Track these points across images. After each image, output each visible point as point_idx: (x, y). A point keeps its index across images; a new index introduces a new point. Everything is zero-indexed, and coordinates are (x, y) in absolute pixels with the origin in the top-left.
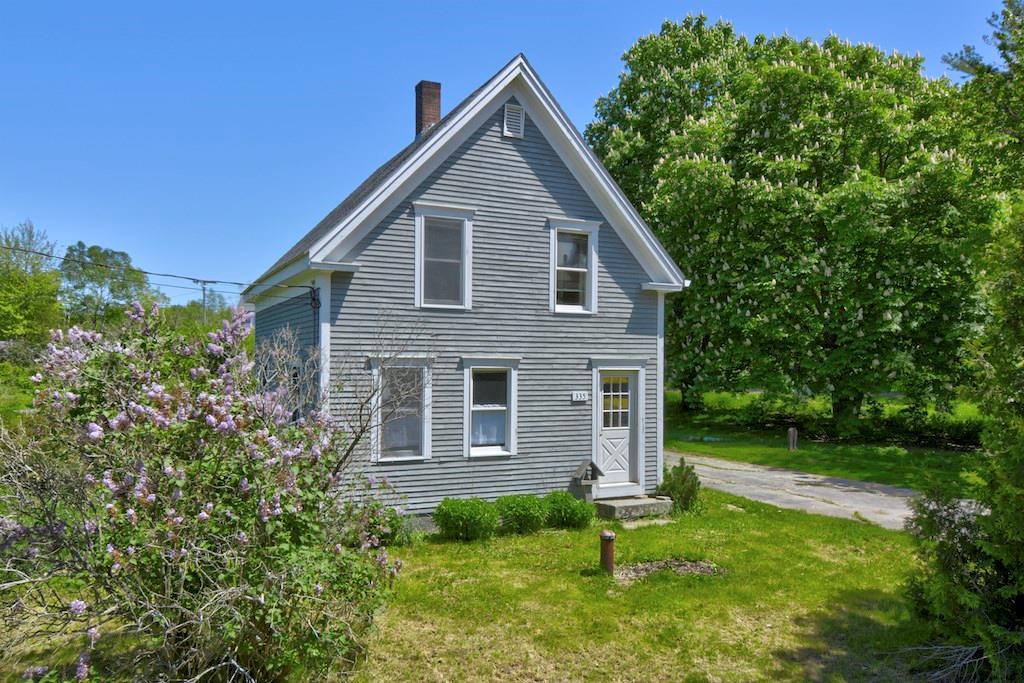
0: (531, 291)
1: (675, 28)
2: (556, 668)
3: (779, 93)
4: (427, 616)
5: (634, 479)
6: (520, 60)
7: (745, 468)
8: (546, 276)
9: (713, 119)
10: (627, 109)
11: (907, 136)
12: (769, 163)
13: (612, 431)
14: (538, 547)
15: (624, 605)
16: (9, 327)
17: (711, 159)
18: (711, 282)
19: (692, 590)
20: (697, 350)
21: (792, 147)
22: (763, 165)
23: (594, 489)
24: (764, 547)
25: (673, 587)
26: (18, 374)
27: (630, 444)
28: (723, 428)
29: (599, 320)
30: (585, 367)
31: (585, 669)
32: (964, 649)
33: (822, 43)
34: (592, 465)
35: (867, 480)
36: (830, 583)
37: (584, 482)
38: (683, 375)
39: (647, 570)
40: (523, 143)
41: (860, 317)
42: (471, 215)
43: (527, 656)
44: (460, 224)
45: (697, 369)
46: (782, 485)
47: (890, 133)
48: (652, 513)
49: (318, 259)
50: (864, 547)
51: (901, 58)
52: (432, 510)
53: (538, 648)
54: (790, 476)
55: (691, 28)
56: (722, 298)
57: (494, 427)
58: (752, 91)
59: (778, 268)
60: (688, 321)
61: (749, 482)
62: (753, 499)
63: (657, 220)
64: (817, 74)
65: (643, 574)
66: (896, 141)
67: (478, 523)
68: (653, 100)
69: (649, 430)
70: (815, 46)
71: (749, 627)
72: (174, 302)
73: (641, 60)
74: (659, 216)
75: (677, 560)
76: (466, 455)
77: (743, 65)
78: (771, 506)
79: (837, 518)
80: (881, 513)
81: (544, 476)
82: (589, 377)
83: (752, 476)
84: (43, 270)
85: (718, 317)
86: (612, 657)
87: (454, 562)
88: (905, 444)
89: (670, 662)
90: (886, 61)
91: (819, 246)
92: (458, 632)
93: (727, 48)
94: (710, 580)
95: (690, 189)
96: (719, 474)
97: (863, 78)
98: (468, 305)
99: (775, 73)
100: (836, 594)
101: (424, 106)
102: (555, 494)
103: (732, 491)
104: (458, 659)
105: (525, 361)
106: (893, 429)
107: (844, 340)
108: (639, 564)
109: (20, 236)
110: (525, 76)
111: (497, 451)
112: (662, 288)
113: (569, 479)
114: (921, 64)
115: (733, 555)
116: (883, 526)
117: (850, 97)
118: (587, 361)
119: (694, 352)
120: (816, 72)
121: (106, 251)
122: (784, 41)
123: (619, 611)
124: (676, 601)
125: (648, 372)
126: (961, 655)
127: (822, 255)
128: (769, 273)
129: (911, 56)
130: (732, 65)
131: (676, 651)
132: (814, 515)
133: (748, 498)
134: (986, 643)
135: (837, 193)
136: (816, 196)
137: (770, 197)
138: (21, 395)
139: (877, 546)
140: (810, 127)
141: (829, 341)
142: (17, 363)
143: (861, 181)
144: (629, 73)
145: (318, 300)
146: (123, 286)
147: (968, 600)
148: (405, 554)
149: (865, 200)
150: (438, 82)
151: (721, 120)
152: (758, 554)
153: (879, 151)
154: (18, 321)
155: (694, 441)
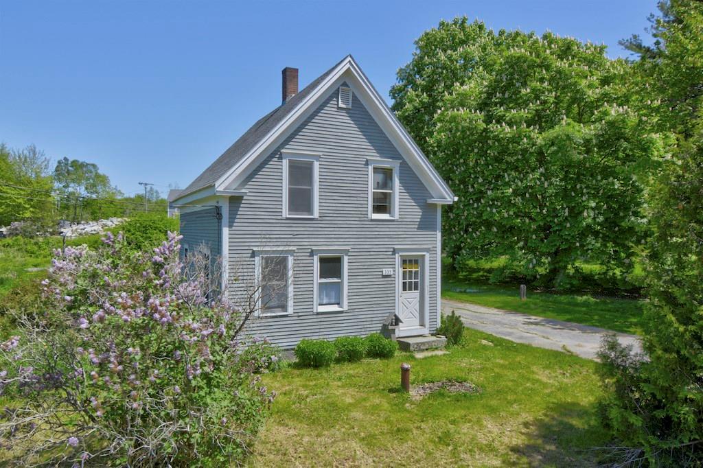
0: (356, 206)
1: (448, 25)
2: (374, 461)
3: (514, 69)
4: (291, 423)
5: (422, 325)
6: (349, 59)
7: (492, 312)
8: (366, 196)
9: (472, 85)
10: (417, 76)
11: (596, 97)
12: (508, 114)
13: (408, 294)
14: (361, 372)
15: (417, 415)
16: (21, 213)
17: (470, 111)
18: (471, 190)
19: (459, 403)
20: (462, 234)
21: (521, 104)
22: (504, 115)
23: (396, 331)
24: (506, 372)
25: (448, 401)
26: (26, 244)
27: (419, 302)
28: (478, 282)
29: (400, 223)
30: (391, 253)
31: (392, 462)
32: (632, 450)
33: (542, 36)
34: (395, 316)
35: (569, 320)
36: (547, 399)
37: (390, 327)
38: (453, 250)
39: (430, 388)
40: (351, 112)
41: (567, 214)
42: (318, 158)
43: (355, 453)
44: (311, 164)
45: (462, 245)
46: (516, 325)
47: (585, 95)
48: (434, 347)
49: (221, 189)
50: (569, 371)
51: (592, 45)
52: (293, 347)
53: (362, 447)
54: (520, 318)
55: (458, 25)
56: (478, 200)
57: (333, 293)
58: (497, 67)
59: (514, 181)
60: (456, 215)
61: (496, 323)
62: (499, 336)
63: (436, 149)
64: (538, 57)
65: (429, 391)
66: (589, 100)
67: (323, 356)
68: (434, 71)
69: (431, 293)
70: (537, 39)
71: (496, 431)
72: (126, 196)
73: (426, 45)
74: (437, 147)
75: (450, 381)
76: (315, 311)
77: (491, 49)
78: (509, 341)
79: (552, 350)
80: (579, 346)
81: (365, 323)
82: (393, 260)
83: (498, 318)
84: (43, 175)
85: (475, 213)
86: (409, 453)
87: (308, 383)
88: (595, 294)
89: (446, 457)
90: (582, 48)
91: (541, 167)
92: (311, 435)
93: (481, 37)
94: (471, 396)
95: (457, 129)
96: (476, 316)
97: (568, 60)
98: (316, 215)
99: (511, 57)
100: (551, 405)
101: (288, 83)
102: (372, 335)
103: (483, 330)
104: (311, 454)
105: (353, 250)
106: (587, 283)
107: (555, 229)
108: (426, 384)
109: (28, 154)
110: (352, 69)
111: (335, 308)
112: (440, 202)
113: (381, 325)
114: (605, 50)
115: (485, 378)
116: (581, 356)
117: (559, 72)
118: (392, 250)
119: (460, 234)
120: (538, 56)
121: (82, 163)
122: (517, 34)
123: (413, 419)
124: (449, 412)
125: (431, 256)
126: (630, 455)
127: (541, 173)
128: (508, 185)
129: (599, 44)
130: (484, 49)
131: (450, 448)
132: (537, 348)
133: (494, 334)
134: (647, 448)
135: (551, 133)
136: (538, 135)
137: (509, 135)
138: (29, 258)
139: (577, 371)
140: (534, 90)
141: (546, 228)
142: (26, 237)
143: (566, 126)
144: (418, 52)
145: (221, 214)
146: (94, 186)
147: (634, 421)
148: (277, 376)
149: (569, 138)
150: (297, 68)
151: (477, 86)
152: (501, 377)
153: (578, 105)
154: (26, 209)
155: (461, 292)
